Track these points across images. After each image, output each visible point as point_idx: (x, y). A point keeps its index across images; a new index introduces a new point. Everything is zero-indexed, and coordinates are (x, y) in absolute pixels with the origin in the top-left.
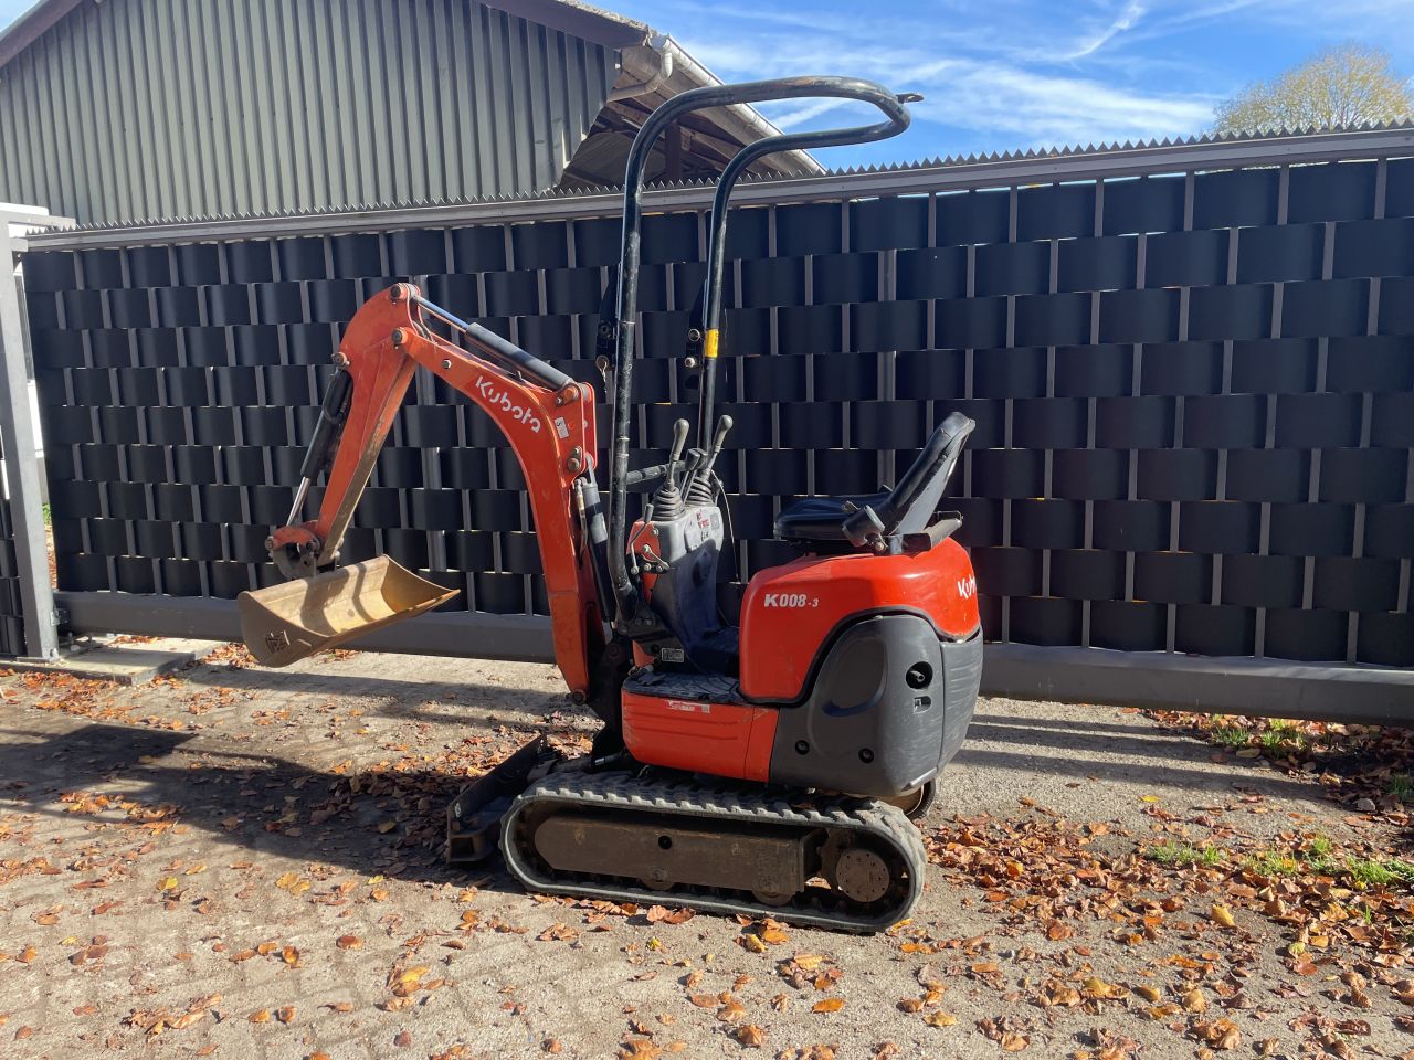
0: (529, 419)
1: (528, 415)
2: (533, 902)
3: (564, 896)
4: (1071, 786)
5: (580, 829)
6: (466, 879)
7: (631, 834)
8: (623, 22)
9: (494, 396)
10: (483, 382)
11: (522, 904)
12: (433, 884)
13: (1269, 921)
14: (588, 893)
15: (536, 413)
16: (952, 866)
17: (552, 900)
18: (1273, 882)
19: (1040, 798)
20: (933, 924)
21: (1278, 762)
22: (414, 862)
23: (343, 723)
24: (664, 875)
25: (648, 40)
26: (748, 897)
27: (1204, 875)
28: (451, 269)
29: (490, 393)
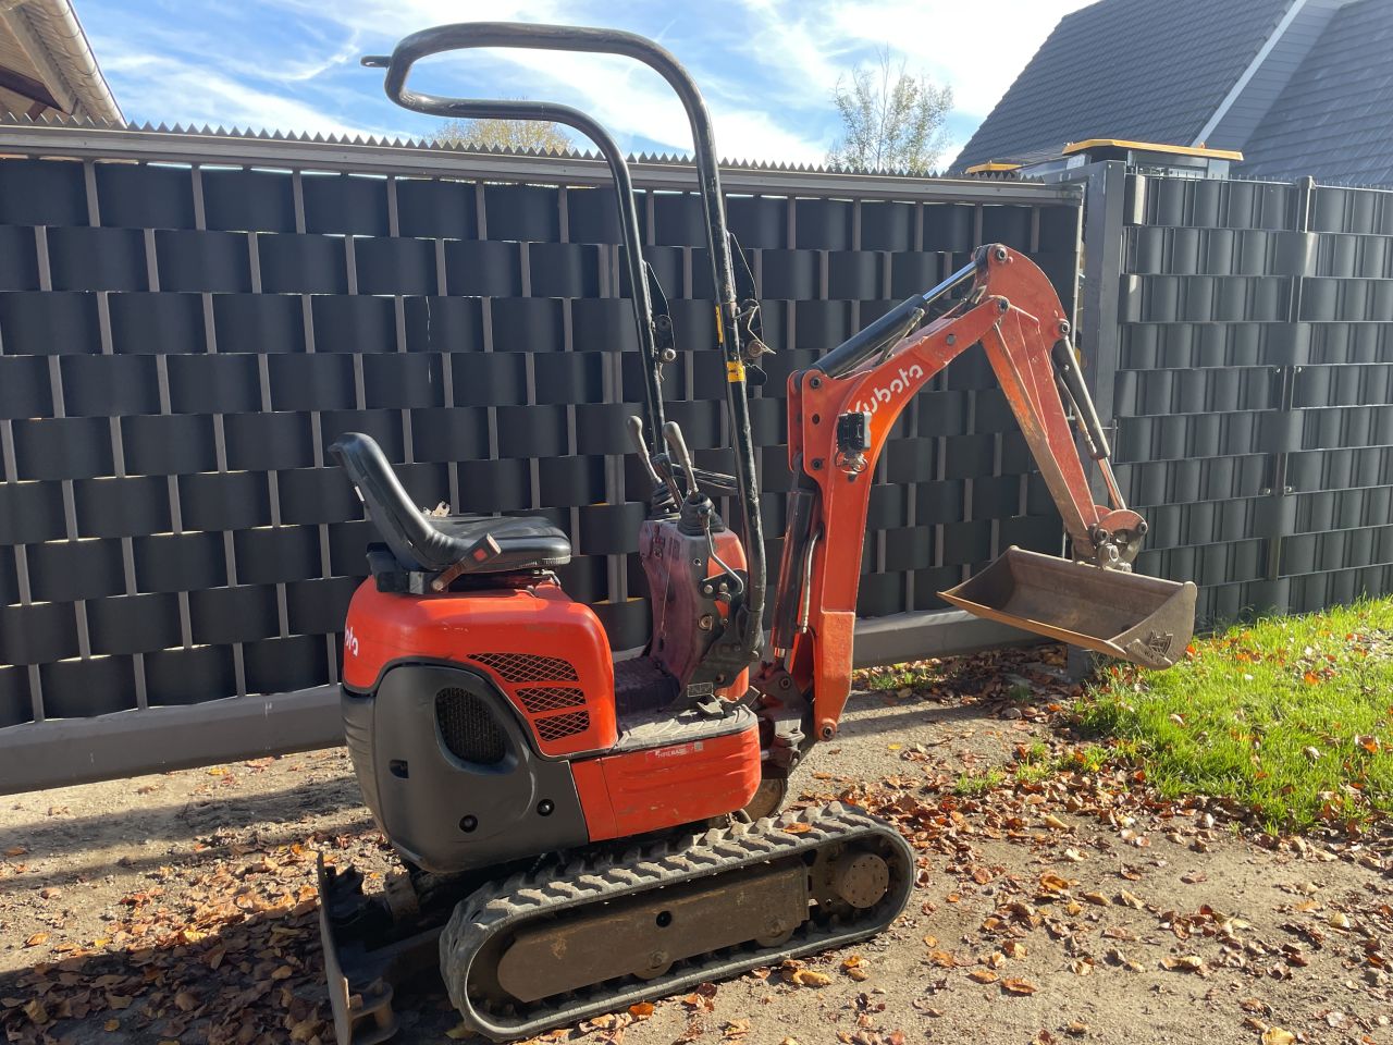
5: (558, 941)
7: (625, 924)
13: (1076, 816)
14: (576, 1015)
21: (928, 695)
24: (661, 958)
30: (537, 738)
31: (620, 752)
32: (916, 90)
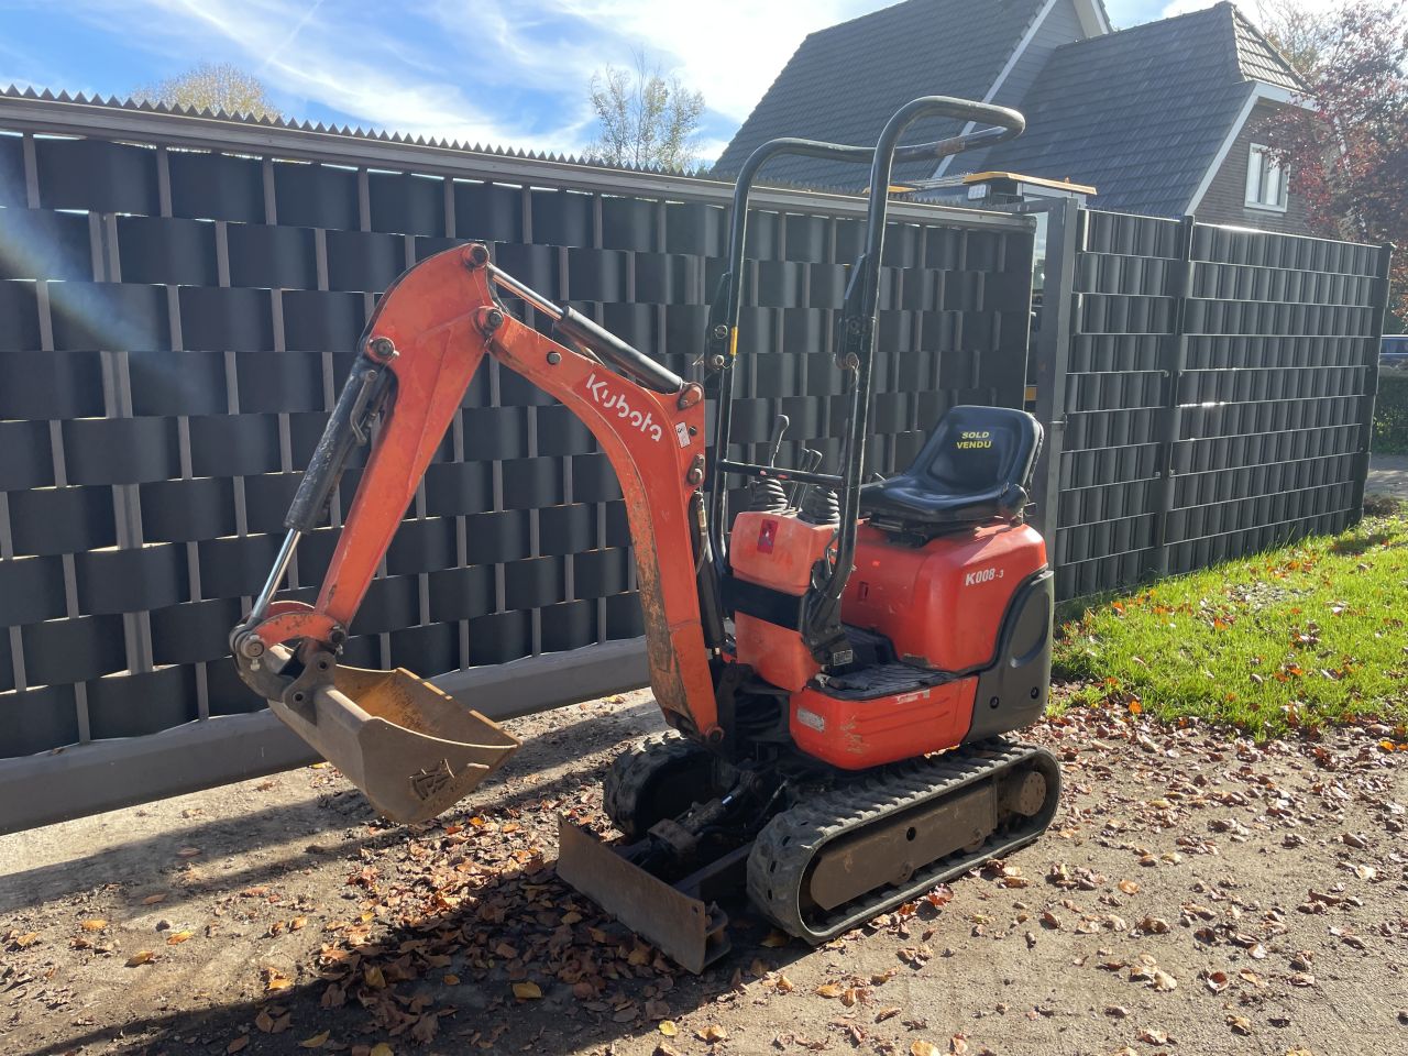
0: (649, 426)
1: (648, 421)
3: (847, 931)
5: (847, 855)
7: (888, 840)
9: (608, 399)
10: (594, 383)
14: (865, 917)
15: (656, 420)
17: (842, 941)
24: (911, 865)
29: (604, 396)
32: (666, 93)
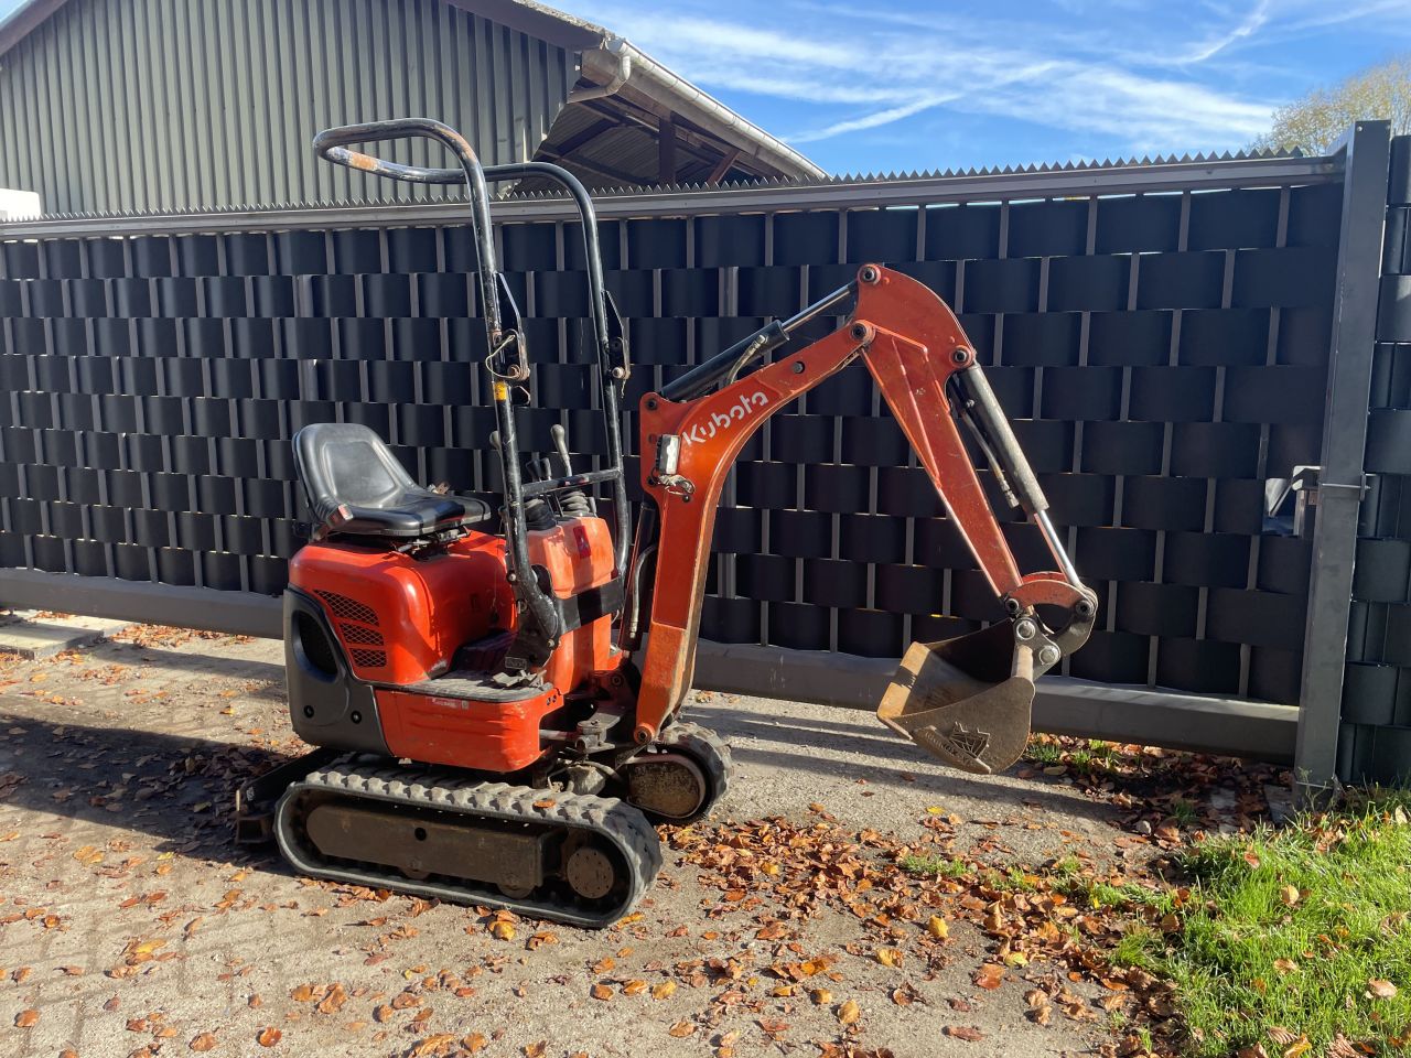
2: (299, 885)
3: (328, 880)
4: (866, 794)
5: (346, 817)
6: (247, 860)
7: (391, 825)
8: (580, 25)
11: (287, 887)
12: (215, 863)
13: (983, 934)
14: (350, 879)
16: (710, 867)
17: (316, 883)
18: (1006, 897)
19: (830, 806)
20: (661, 922)
21: (1080, 781)
22: (209, 842)
23: (212, 705)
24: (419, 865)
25: (606, 44)
26: (493, 890)
27: (944, 886)
28: (331, 269)
30: (351, 662)
31: (407, 691)
